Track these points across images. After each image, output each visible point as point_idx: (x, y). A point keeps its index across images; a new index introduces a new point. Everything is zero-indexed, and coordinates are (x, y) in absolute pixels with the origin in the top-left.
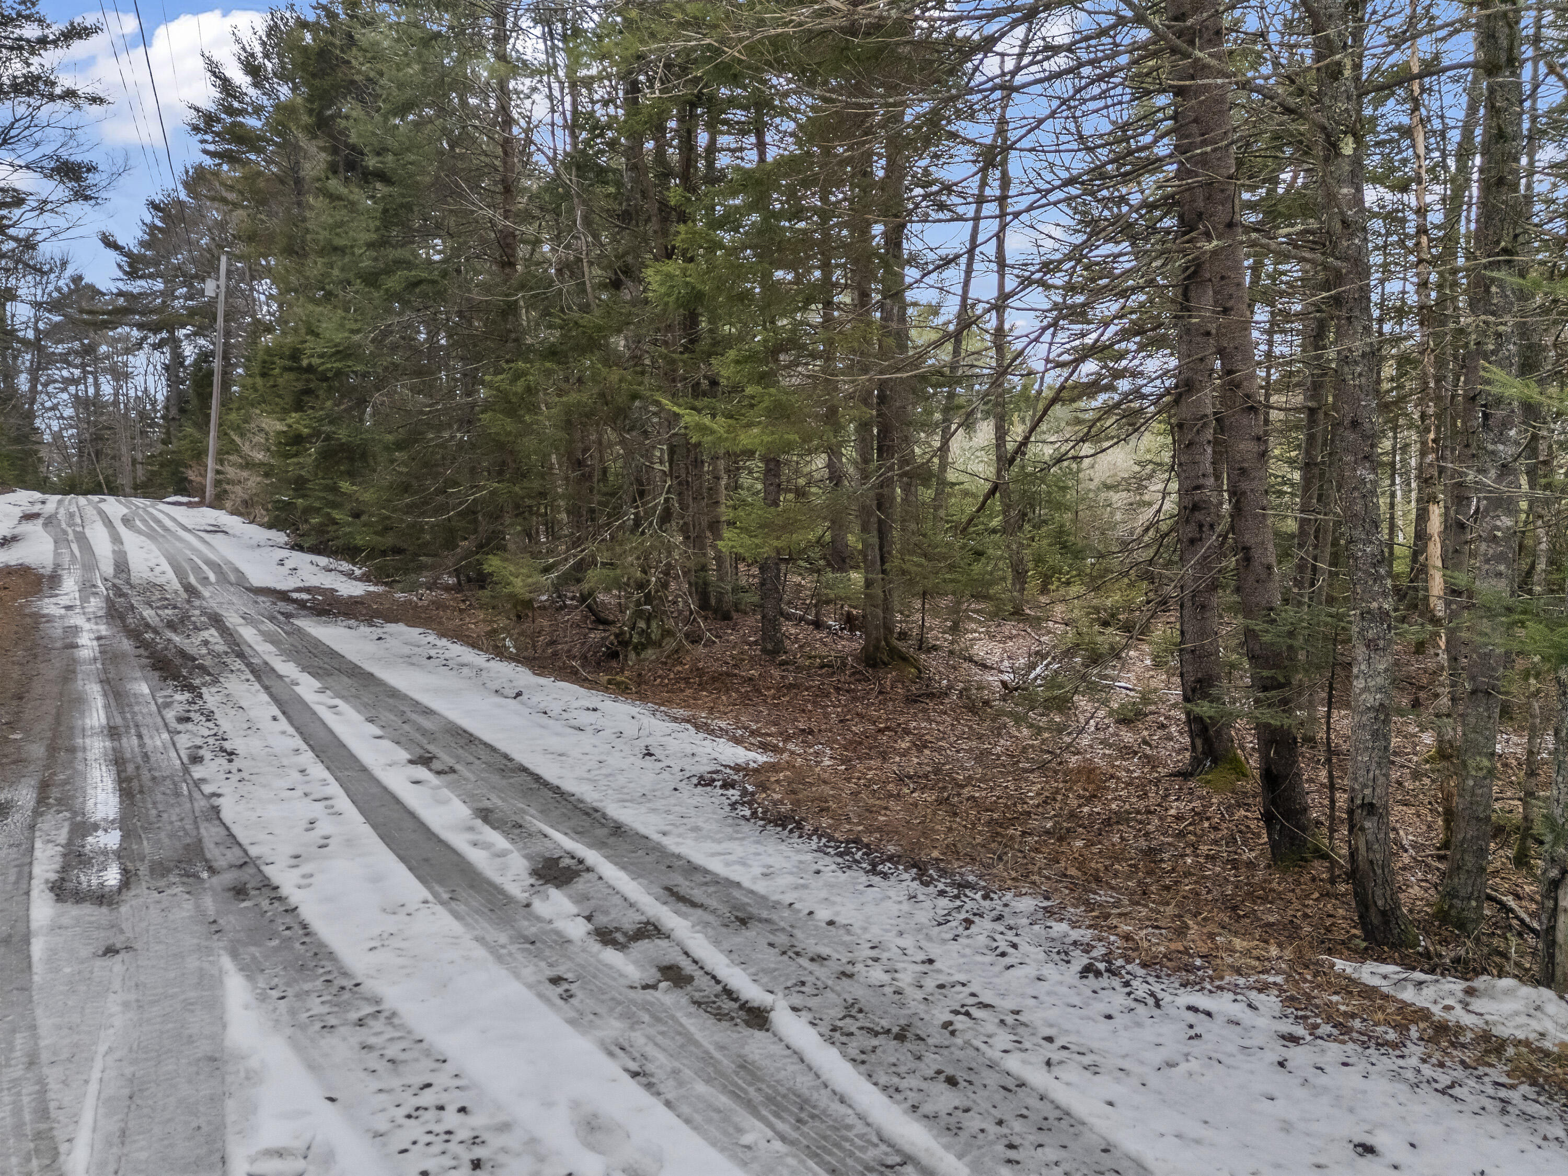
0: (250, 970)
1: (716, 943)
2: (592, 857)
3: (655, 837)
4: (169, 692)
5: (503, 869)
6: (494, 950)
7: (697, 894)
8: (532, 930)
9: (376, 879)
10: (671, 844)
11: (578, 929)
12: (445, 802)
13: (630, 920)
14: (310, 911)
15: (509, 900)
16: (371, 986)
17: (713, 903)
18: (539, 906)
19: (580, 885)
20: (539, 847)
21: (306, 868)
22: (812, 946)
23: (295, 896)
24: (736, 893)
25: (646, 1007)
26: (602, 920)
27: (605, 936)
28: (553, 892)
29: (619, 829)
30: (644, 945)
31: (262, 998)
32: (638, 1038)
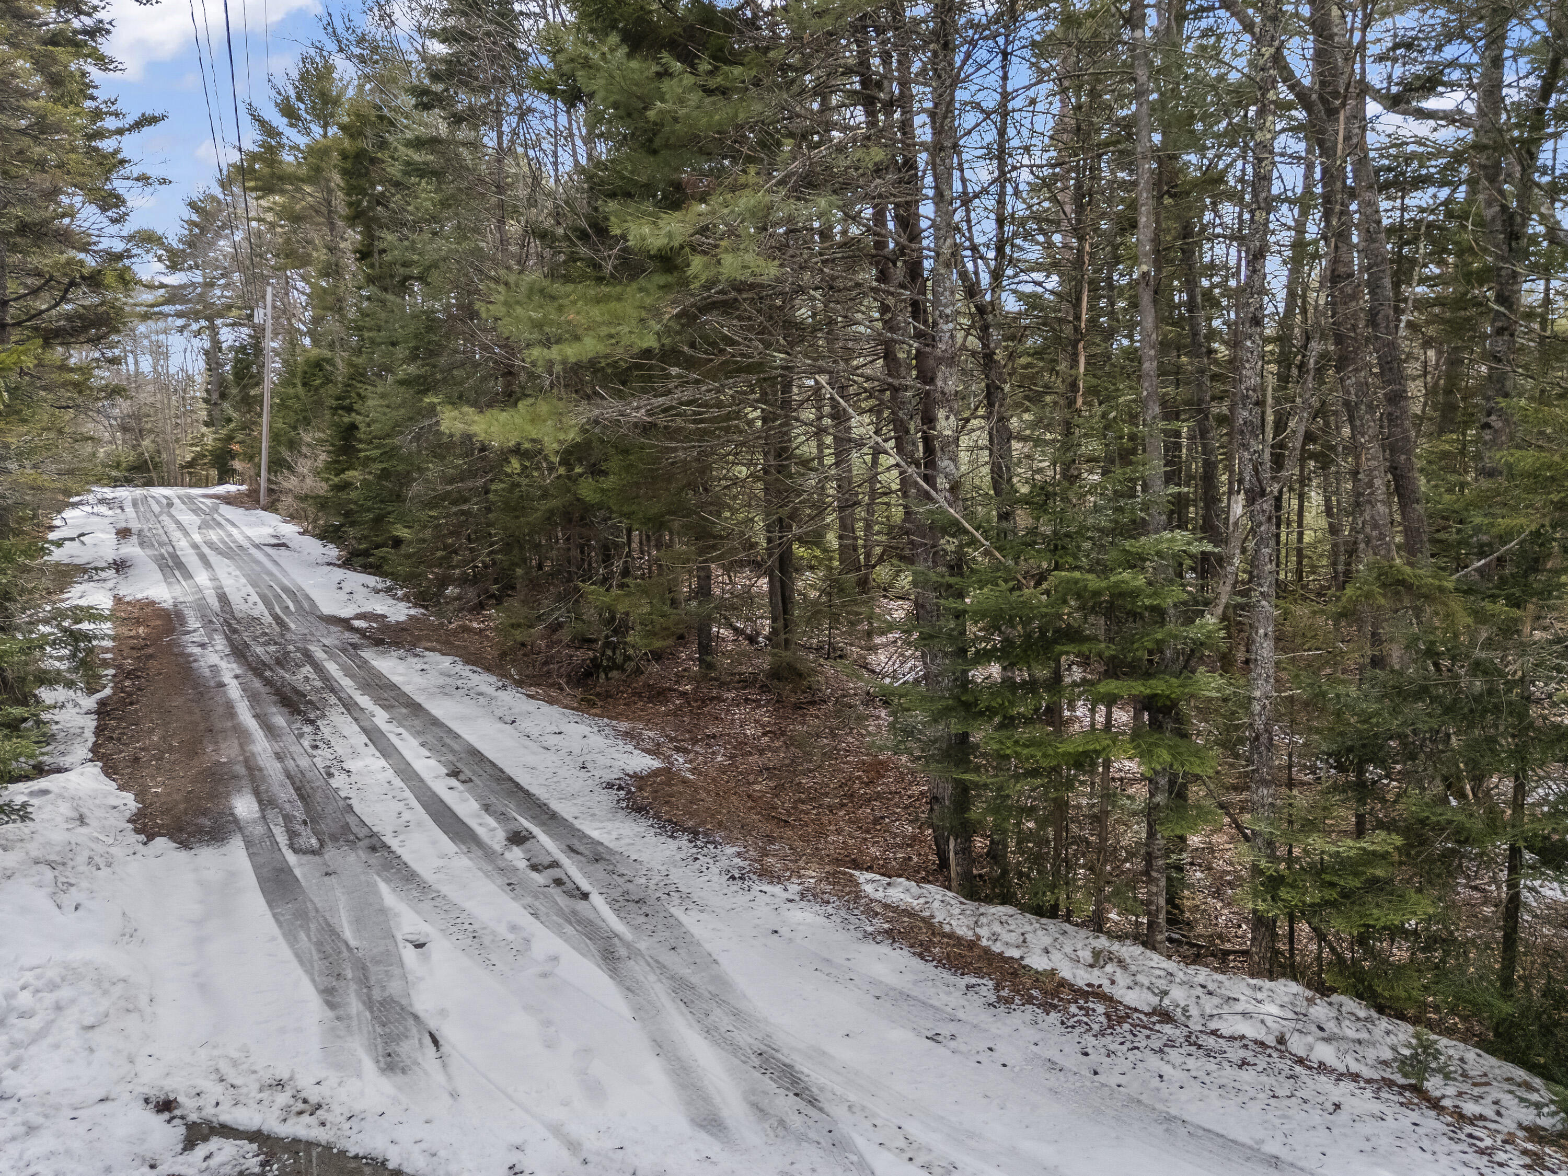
0: (387, 881)
1: (581, 869)
2: (536, 830)
3: (571, 820)
4: (298, 725)
5: (493, 837)
6: (486, 873)
7: (581, 849)
8: (503, 865)
9: (434, 843)
10: (577, 824)
11: (522, 864)
12: (466, 800)
13: (546, 860)
14: (406, 857)
15: (494, 852)
16: (434, 886)
17: (587, 852)
18: (508, 855)
19: (528, 845)
20: (513, 826)
21: (401, 838)
22: (621, 869)
23: (399, 851)
24: (600, 848)
25: (544, 894)
26: (534, 861)
27: (535, 868)
28: (515, 848)
29: (554, 816)
30: (550, 871)
31: (394, 890)
32: (537, 904)
